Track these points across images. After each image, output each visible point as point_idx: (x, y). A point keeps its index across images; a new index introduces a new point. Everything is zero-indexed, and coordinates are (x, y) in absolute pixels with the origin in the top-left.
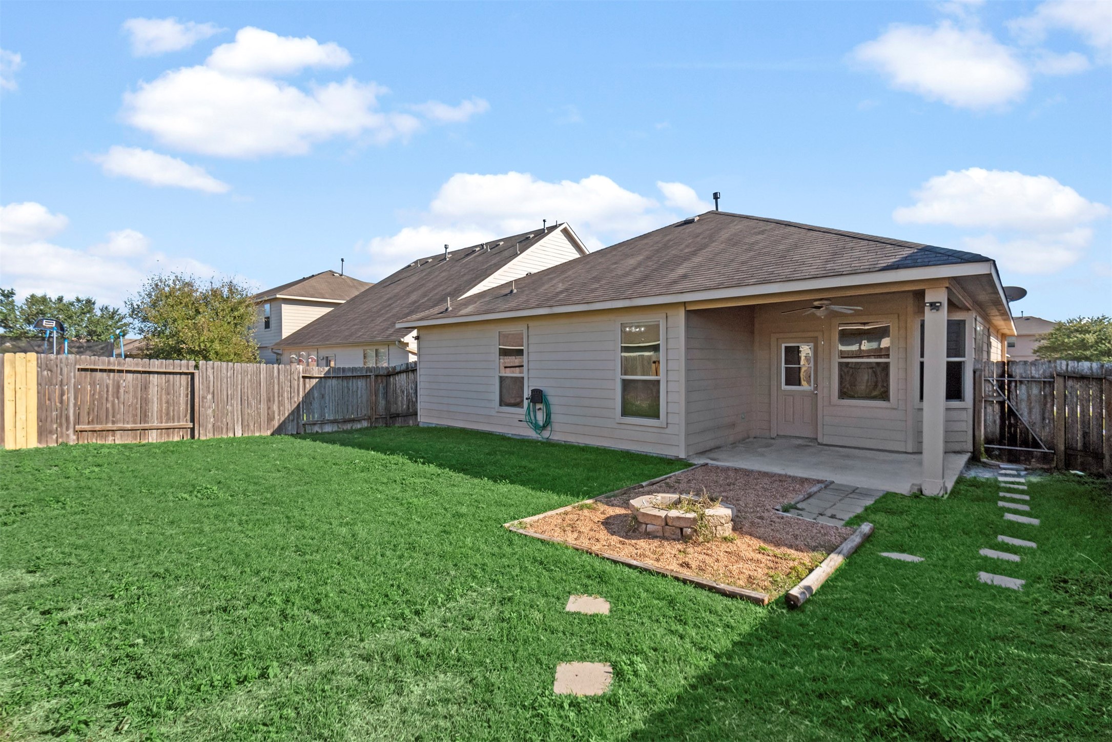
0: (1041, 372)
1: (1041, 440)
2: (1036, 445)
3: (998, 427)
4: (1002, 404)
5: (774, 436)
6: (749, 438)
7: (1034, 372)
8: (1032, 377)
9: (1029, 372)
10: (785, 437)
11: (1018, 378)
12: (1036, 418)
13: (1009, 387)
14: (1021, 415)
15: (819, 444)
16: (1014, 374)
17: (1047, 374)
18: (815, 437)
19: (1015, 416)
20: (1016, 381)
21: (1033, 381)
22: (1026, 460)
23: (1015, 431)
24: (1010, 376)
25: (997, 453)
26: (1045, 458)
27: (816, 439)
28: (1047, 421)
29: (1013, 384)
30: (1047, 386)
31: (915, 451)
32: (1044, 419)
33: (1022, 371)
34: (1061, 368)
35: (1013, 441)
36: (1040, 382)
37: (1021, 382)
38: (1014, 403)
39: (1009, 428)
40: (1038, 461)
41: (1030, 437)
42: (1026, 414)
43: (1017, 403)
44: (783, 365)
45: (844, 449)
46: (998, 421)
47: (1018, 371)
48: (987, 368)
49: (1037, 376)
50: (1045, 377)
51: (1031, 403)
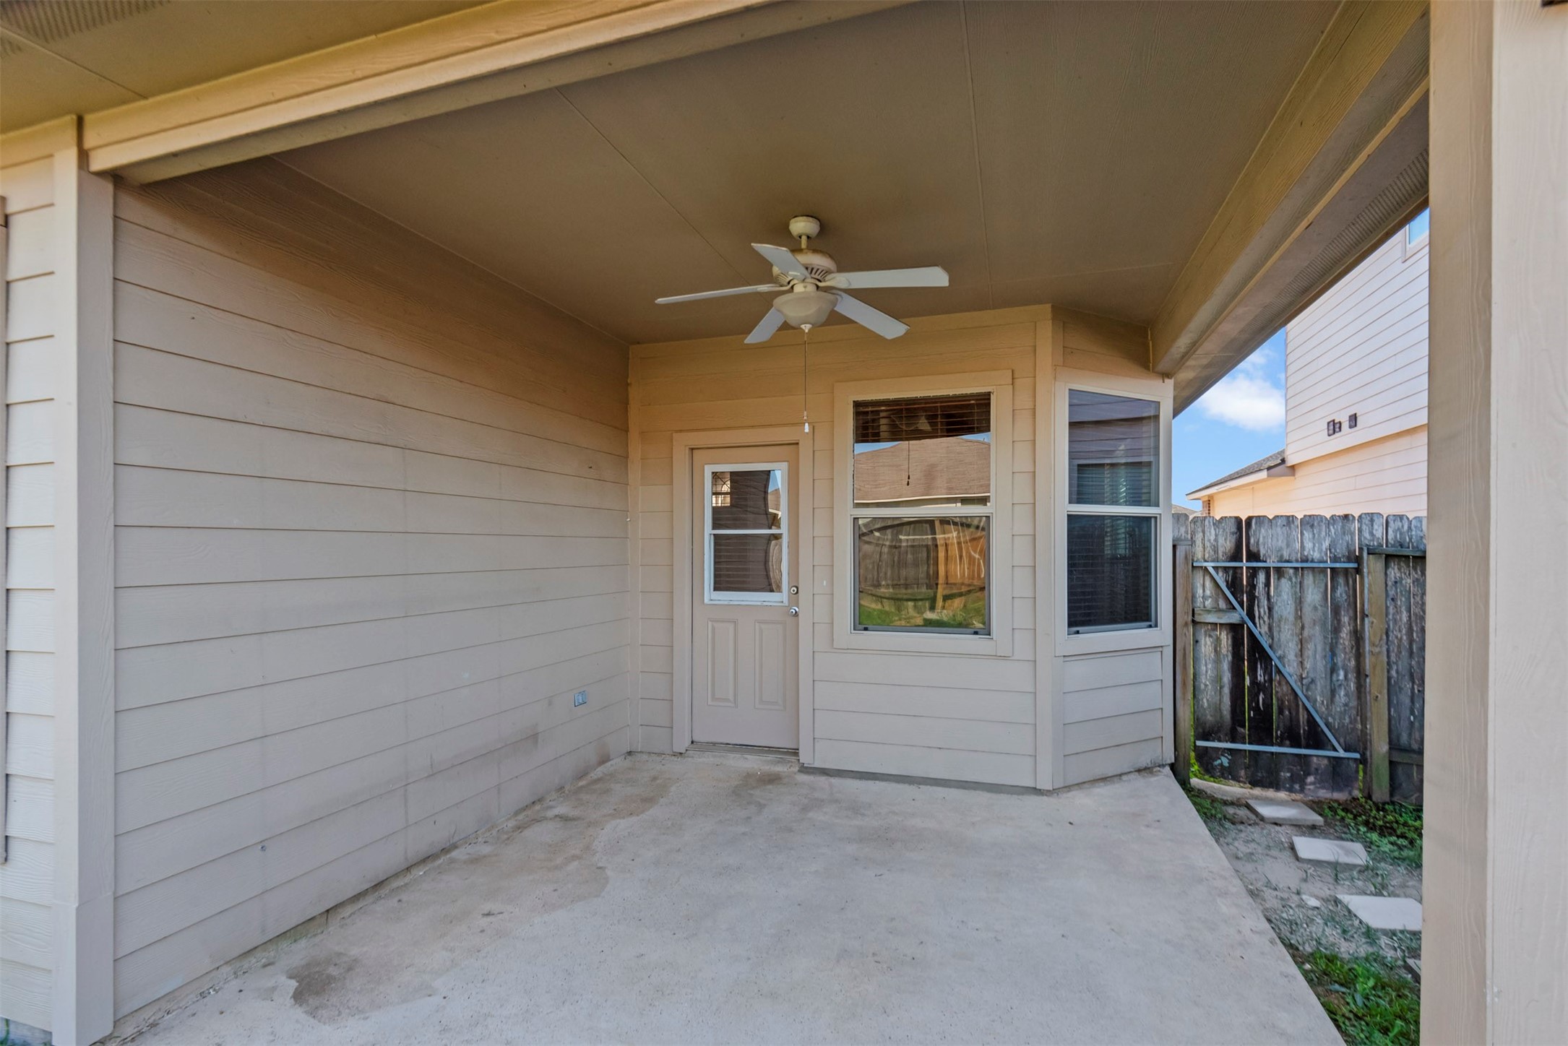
0: (1326, 544)
1: (1327, 724)
2: (1316, 739)
3: (1226, 690)
4: (1235, 629)
5: (681, 744)
6: (604, 760)
7: (1309, 545)
8: (1305, 560)
9: (1298, 546)
10: (713, 746)
11: (1270, 564)
12: (1314, 669)
13: (1252, 586)
14: (1280, 658)
15: (805, 770)
16: (1262, 552)
17: (1341, 550)
18: (790, 745)
19: (1266, 659)
20: (1267, 570)
21: (1304, 567)
22: (1293, 779)
23: (1268, 706)
24: (1253, 556)
25: (1225, 761)
26: (1337, 774)
27: (795, 752)
28: (1342, 673)
29: (1261, 577)
30: (1341, 580)
31: (1059, 784)
32: (1333, 670)
33: (1281, 543)
34: (1372, 534)
35: (1262, 731)
36: (1323, 570)
37: (1280, 572)
38: (1265, 629)
39: (1254, 698)
40: (1321, 783)
41: (1303, 717)
42: (1291, 656)
43: (1270, 628)
44: (708, 530)
45: (870, 783)
46: (1227, 677)
47: (1269, 543)
48: (1199, 536)
49: (1316, 555)
50: (1335, 559)
51: (1303, 628)
